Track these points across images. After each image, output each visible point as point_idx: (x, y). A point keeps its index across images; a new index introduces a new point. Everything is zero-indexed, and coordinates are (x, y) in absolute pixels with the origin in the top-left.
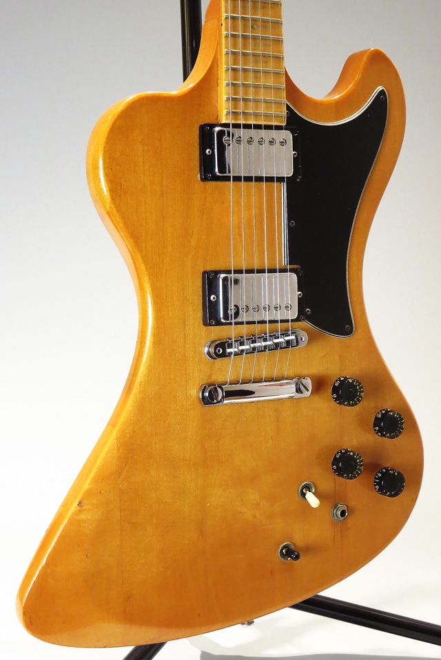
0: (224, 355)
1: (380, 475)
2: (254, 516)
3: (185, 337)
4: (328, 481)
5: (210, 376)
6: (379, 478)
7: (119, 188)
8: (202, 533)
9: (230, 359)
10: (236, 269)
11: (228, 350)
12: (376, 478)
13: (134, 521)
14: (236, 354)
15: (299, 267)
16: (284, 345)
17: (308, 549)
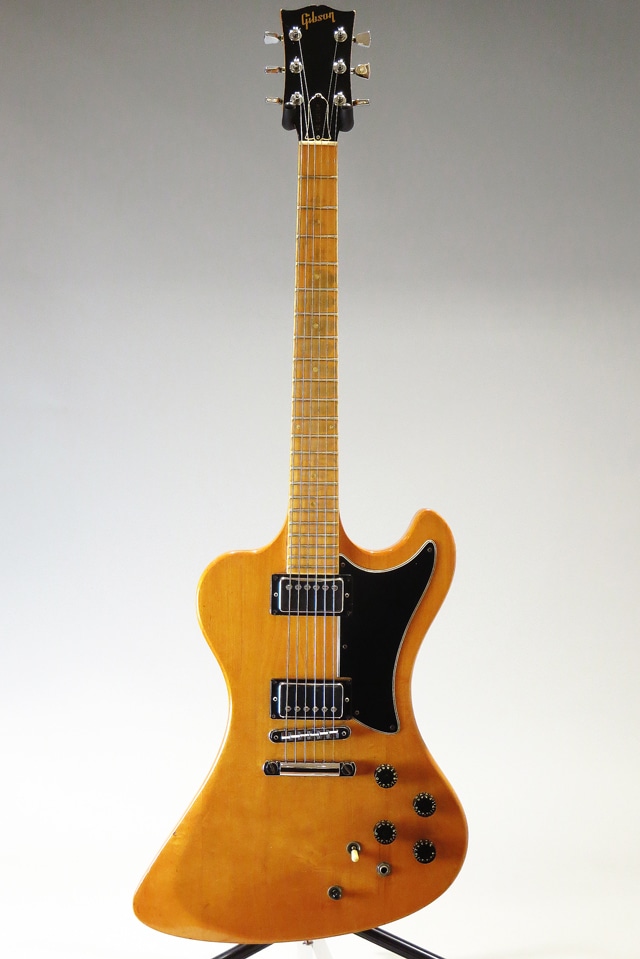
0: (279, 740)
2: (308, 861)
3: (255, 725)
4: (372, 844)
5: (274, 755)
8: (264, 868)
9: (284, 744)
10: (299, 679)
11: (283, 738)
13: (213, 851)
14: (288, 741)
15: (351, 678)
16: (338, 737)
17: (353, 894)
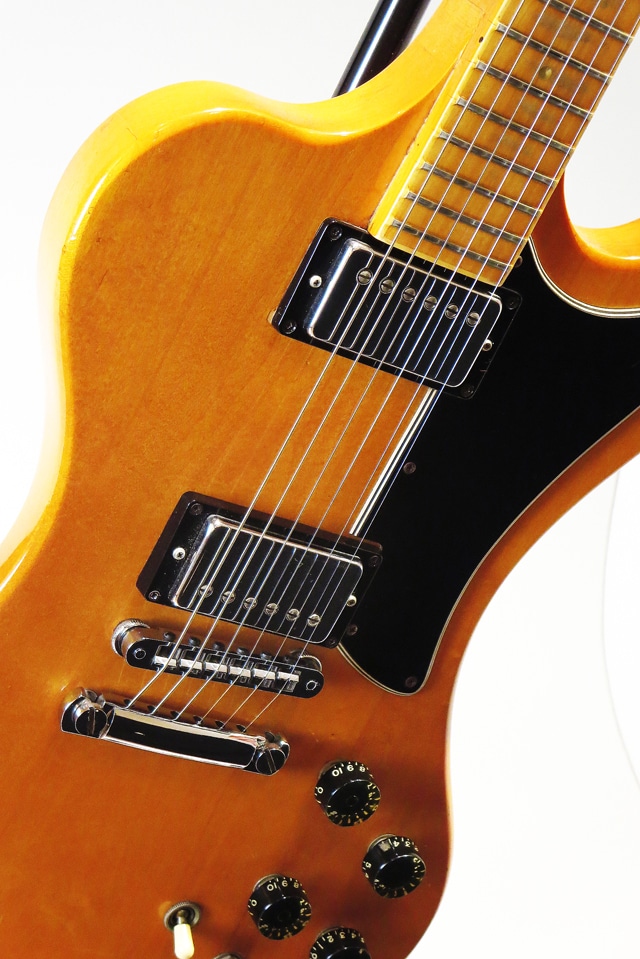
1: (331, 939)
6: (326, 944)
11: (158, 659)
12: (320, 940)
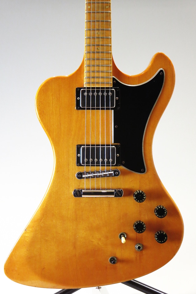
0: (81, 178)
2: (98, 244)
3: (69, 170)
4: (133, 234)
5: (79, 186)
7: (42, 113)
8: (75, 248)
9: (84, 180)
10: (92, 144)
13: (46, 239)
15: (120, 144)
17: (122, 261)
